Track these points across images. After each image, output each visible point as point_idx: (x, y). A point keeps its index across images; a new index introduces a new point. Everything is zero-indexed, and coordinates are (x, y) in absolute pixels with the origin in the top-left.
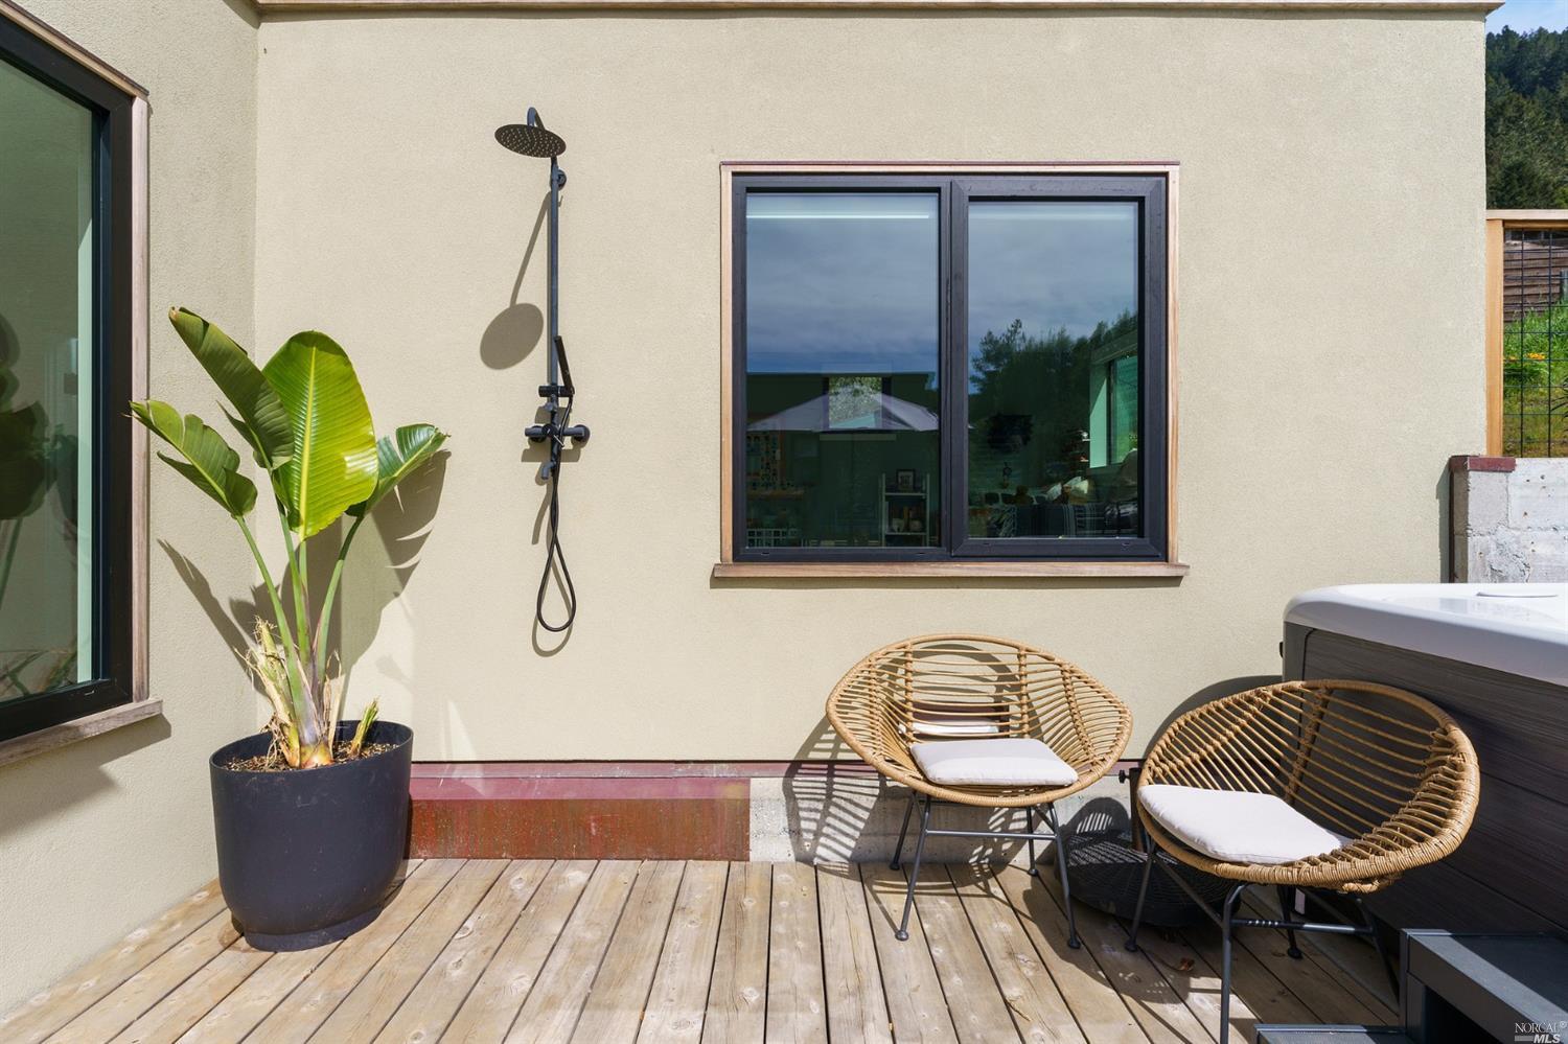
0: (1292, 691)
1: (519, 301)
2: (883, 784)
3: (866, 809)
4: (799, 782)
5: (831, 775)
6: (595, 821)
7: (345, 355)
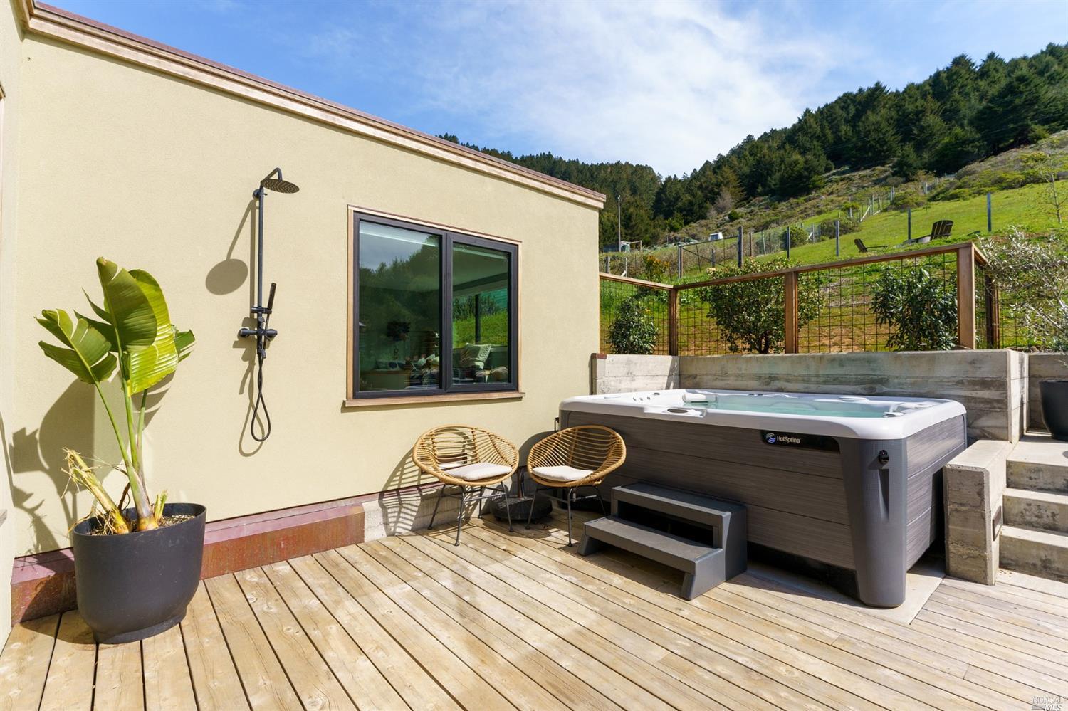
0: (568, 432)
1: (232, 257)
2: (421, 494)
3: (416, 506)
4: (385, 501)
5: (399, 495)
6: (283, 540)
7: (158, 285)
